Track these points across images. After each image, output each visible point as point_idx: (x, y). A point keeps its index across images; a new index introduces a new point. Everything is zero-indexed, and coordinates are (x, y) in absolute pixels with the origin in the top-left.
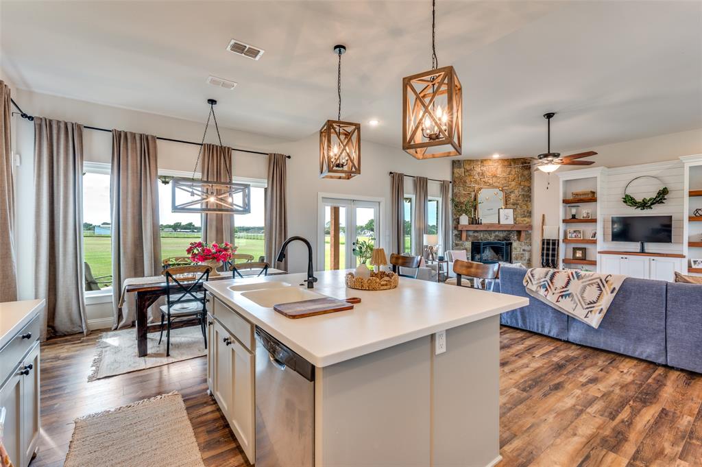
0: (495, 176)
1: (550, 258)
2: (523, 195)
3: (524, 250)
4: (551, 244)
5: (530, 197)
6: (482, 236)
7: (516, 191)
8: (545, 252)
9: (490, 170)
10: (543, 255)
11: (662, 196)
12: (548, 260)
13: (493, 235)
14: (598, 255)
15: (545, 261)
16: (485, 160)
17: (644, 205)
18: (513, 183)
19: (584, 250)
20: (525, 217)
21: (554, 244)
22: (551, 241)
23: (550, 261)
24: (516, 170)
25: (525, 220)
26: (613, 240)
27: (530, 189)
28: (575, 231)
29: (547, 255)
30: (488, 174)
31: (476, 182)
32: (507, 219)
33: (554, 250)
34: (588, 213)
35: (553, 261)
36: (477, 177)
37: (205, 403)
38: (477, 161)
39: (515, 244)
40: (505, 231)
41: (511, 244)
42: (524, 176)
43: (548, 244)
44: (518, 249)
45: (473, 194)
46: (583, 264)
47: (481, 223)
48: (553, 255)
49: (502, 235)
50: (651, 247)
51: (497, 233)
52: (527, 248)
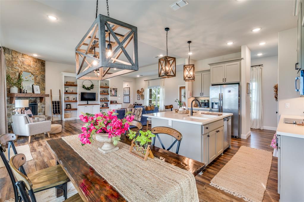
0: (29, 66)
1: (57, 109)
2: (42, 79)
3: (42, 107)
4: (57, 103)
5: (44, 80)
7: (39, 76)
8: (55, 107)
9: (27, 62)
10: (53, 108)
11: (92, 86)
12: (56, 111)
14: (78, 106)
15: (55, 111)
16: (25, 54)
17: (88, 89)
18: (38, 72)
19: (70, 105)
20: (43, 90)
21: (58, 103)
22: (57, 102)
23: (57, 111)
24: (39, 65)
25: (42, 92)
26: (81, 100)
27: (44, 77)
28: (67, 97)
29: (56, 108)
30: (26, 63)
31: (19, 66)
32: (37, 91)
33: (58, 106)
34: (72, 90)
35: (59, 111)
36: (19, 63)
37: (208, 172)
38: (20, 53)
39: (39, 104)
40: (35, 97)
41: (37, 104)
42: (42, 69)
43: (56, 103)
44: (40, 107)
45: (17, 74)
46: (70, 110)
47: (26, 93)
48: (59, 108)
49: (33, 100)
50: (90, 102)
51: (31, 99)
52: (43, 106)
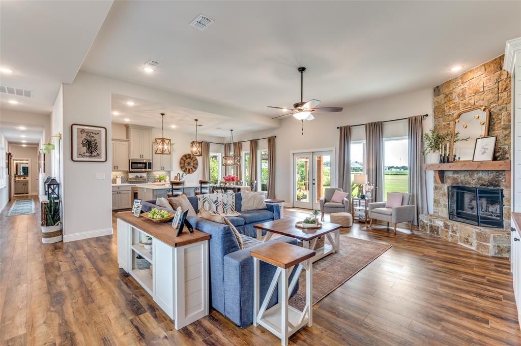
0: (477, 92)
6: (462, 178)
9: (471, 86)
13: (476, 176)
40: (492, 171)
49: (487, 178)
